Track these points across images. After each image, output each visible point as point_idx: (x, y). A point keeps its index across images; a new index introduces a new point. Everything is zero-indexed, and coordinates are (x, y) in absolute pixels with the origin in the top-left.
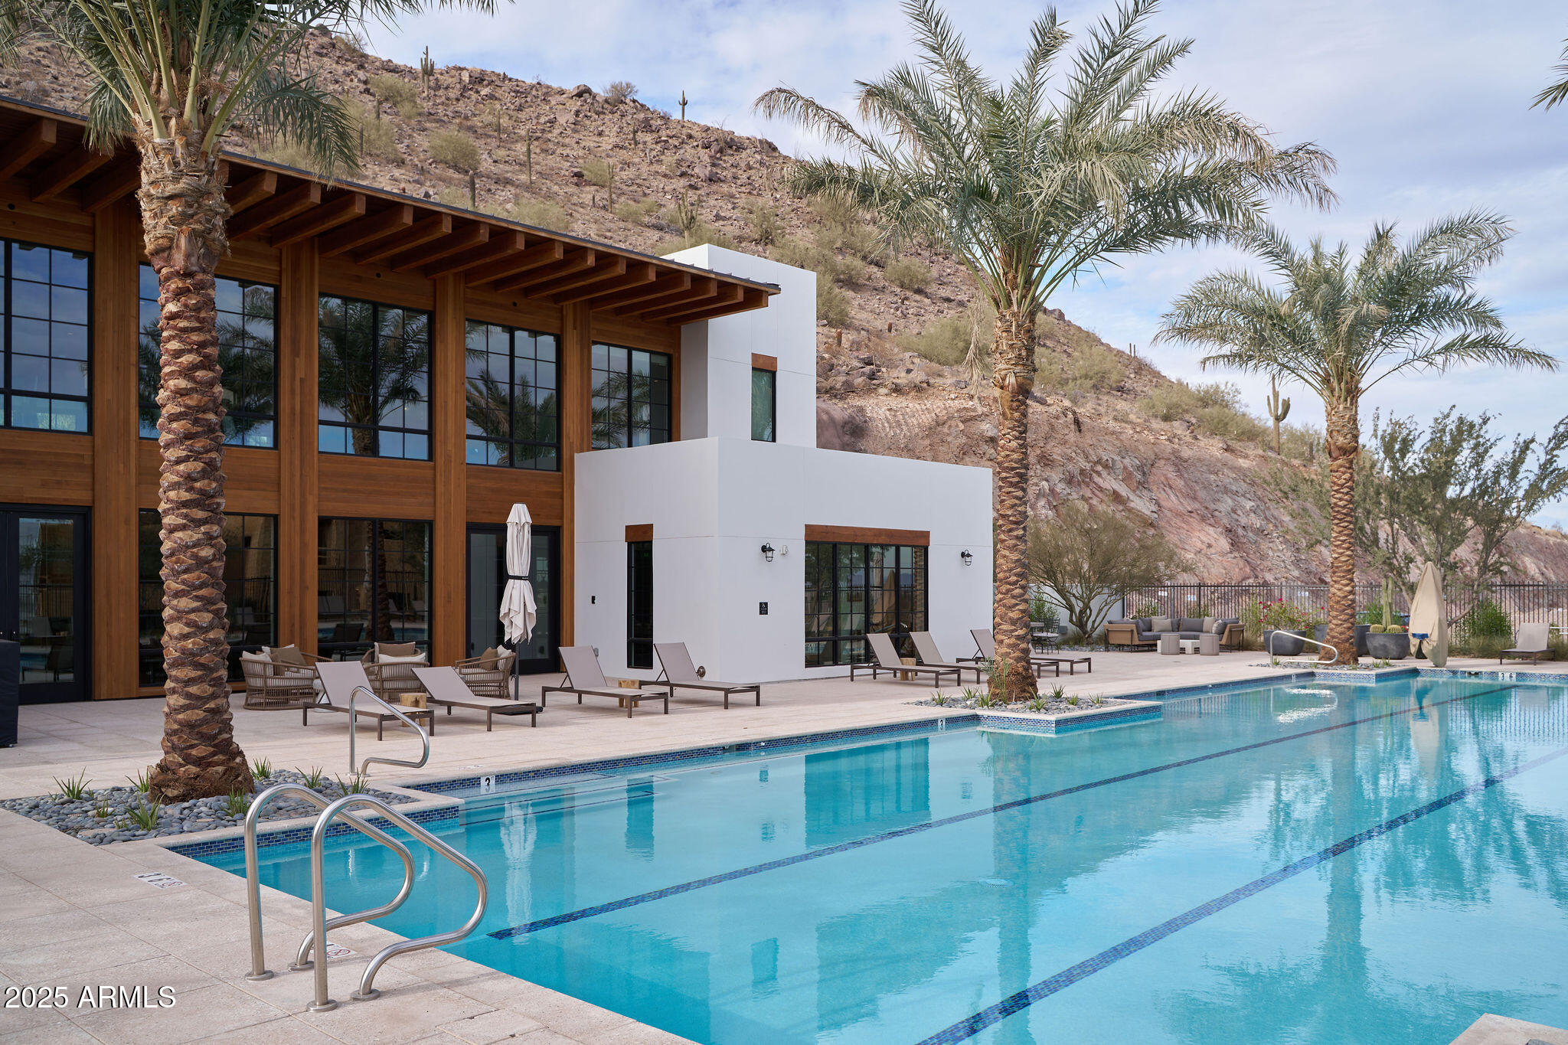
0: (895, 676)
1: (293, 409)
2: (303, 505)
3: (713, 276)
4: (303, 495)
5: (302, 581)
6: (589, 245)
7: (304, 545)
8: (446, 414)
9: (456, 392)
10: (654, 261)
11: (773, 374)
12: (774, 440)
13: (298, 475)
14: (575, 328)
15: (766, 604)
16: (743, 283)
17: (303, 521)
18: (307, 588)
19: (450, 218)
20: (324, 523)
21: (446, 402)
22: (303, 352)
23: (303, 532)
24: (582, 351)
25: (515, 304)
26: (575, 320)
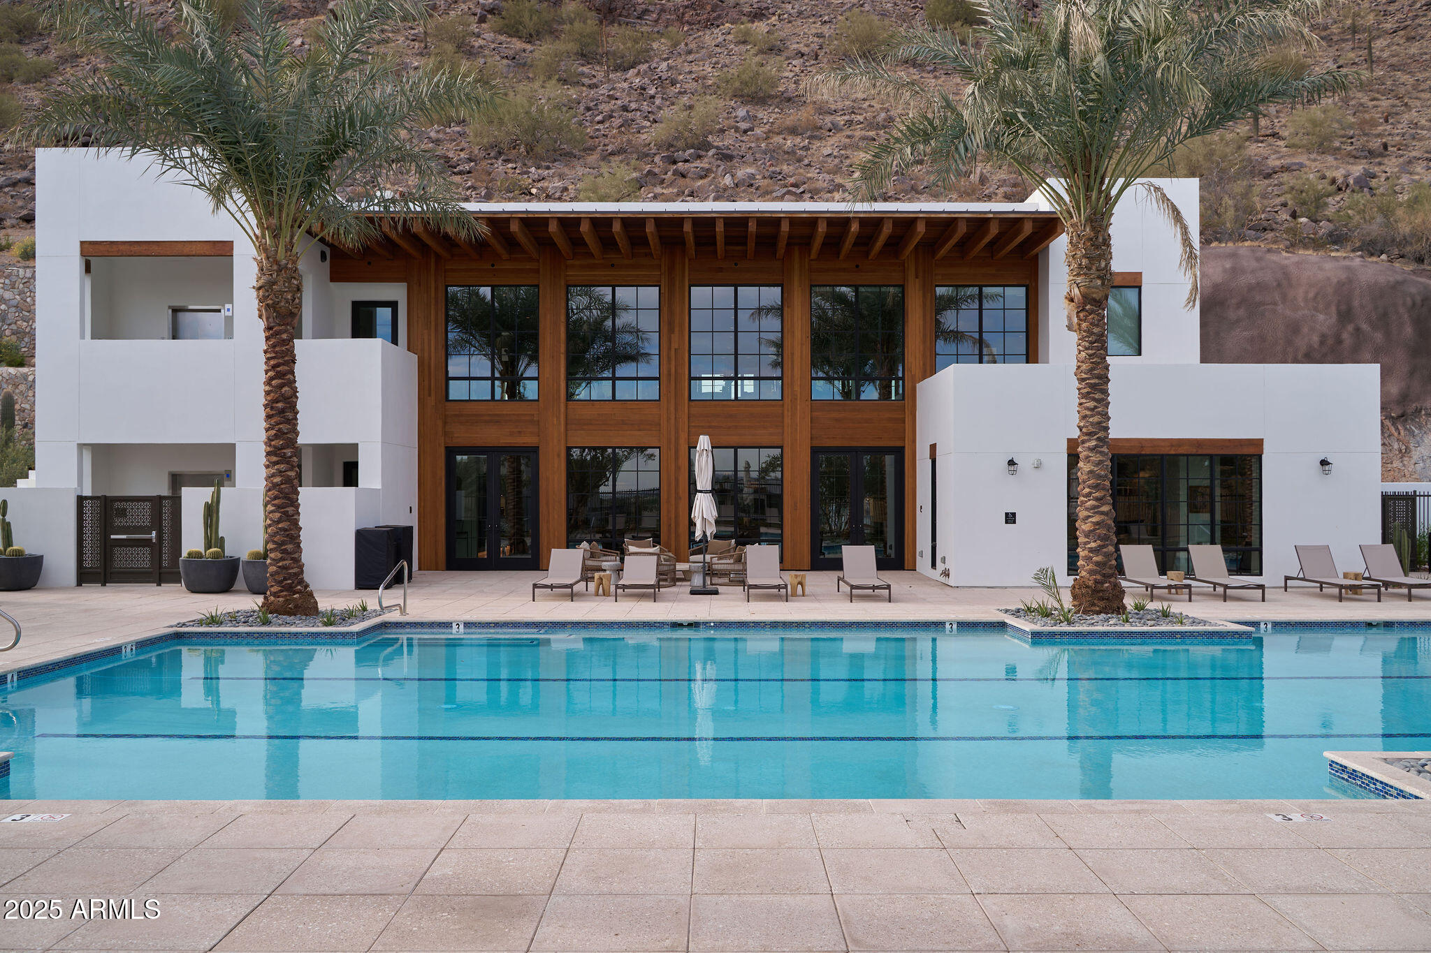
0: (1147, 590)
1: (669, 371)
2: (677, 439)
3: (991, 216)
5: (677, 493)
6: (851, 215)
8: (792, 364)
9: (802, 344)
10: (921, 215)
11: (1140, 288)
12: (1140, 354)
13: (673, 417)
14: (917, 278)
15: (1014, 514)
16: (1028, 216)
17: (677, 451)
18: (680, 498)
19: (722, 220)
21: (793, 354)
22: (677, 329)
23: (677, 458)
24: (924, 296)
25: (857, 266)
26: (916, 270)
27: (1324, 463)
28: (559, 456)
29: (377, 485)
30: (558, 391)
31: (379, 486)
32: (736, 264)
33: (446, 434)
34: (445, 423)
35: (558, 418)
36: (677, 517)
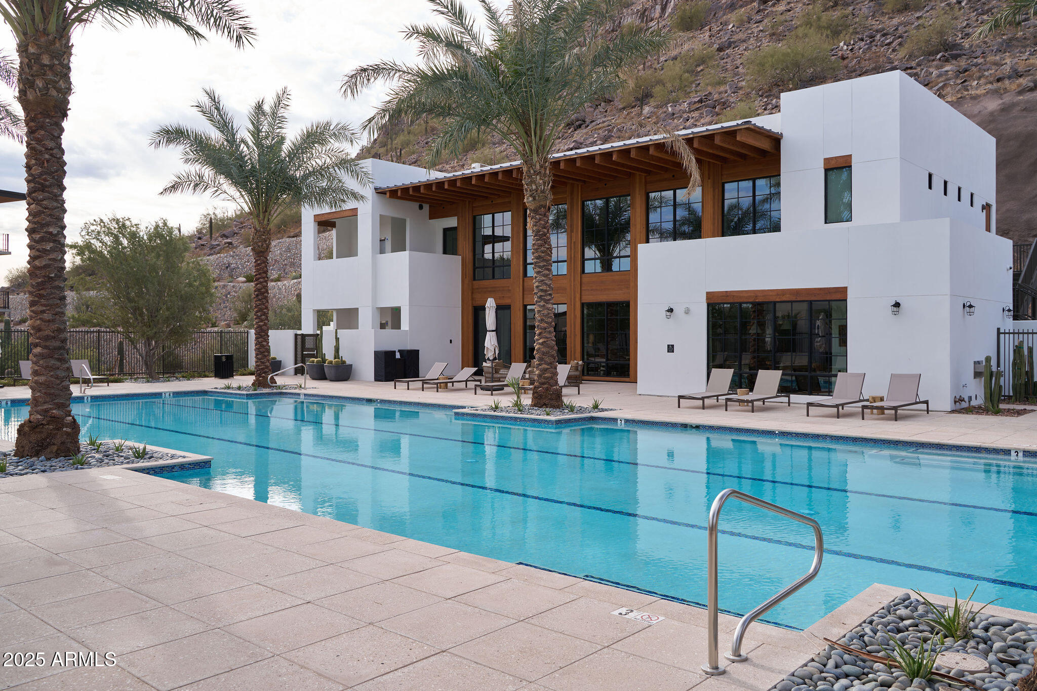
2: (575, 298)
4: (574, 294)
5: (575, 332)
7: (575, 316)
9: (640, 232)
14: (709, 179)
15: (673, 346)
20: (583, 305)
21: (635, 240)
22: (575, 230)
23: (575, 310)
24: (714, 190)
25: (673, 176)
26: (709, 175)
27: (897, 305)
28: (520, 310)
29: (407, 329)
30: (519, 272)
31: (408, 329)
32: (606, 185)
33: (473, 299)
34: (472, 293)
35: (519, 288)
36: (575, 347)
